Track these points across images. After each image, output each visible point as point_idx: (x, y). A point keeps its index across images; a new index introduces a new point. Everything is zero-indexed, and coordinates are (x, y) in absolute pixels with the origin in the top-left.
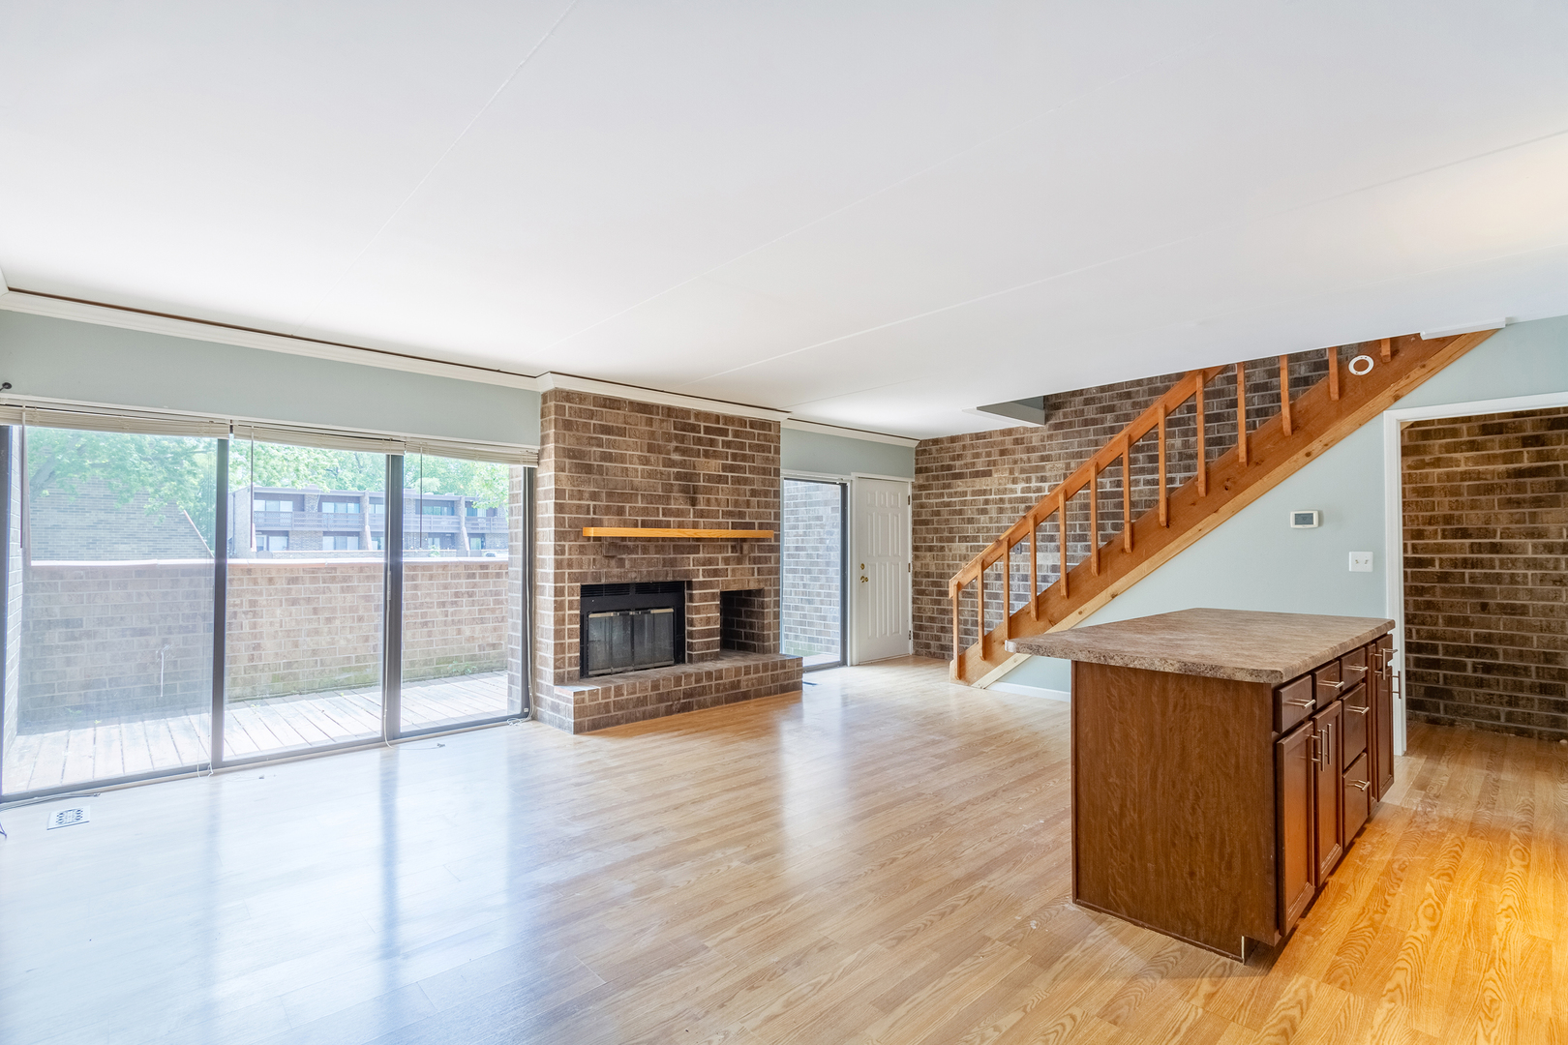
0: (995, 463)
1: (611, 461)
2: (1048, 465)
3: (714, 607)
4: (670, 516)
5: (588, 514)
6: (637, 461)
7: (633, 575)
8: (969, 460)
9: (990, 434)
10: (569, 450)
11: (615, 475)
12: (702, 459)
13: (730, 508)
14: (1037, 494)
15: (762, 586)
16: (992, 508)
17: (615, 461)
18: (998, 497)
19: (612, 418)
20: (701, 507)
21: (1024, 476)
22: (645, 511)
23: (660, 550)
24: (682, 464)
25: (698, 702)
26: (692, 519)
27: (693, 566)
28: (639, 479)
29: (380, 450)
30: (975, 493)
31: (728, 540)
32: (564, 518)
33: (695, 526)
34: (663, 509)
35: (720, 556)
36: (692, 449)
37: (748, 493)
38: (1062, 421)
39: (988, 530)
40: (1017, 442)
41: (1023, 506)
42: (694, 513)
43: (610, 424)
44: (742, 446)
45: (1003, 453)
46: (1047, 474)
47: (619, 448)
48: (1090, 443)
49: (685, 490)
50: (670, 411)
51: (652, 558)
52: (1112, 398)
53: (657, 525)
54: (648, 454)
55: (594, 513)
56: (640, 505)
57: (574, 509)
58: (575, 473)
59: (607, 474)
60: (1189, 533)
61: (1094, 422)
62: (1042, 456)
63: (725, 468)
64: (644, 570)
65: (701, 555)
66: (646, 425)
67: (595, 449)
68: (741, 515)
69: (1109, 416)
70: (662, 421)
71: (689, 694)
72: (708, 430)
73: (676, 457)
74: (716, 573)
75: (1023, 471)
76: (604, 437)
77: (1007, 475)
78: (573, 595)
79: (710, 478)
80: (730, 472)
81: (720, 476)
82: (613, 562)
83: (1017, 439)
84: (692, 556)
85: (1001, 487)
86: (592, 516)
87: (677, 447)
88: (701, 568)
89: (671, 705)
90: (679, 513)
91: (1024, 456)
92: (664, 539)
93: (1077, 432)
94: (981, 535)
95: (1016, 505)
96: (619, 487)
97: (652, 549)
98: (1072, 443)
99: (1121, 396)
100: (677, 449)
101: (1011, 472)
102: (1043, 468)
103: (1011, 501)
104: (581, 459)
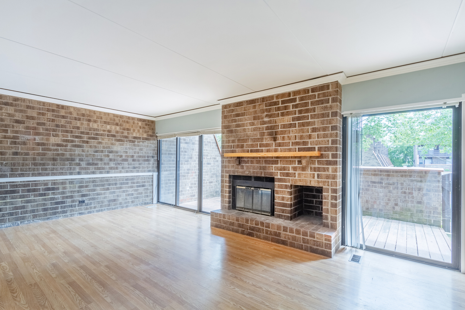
1: (239, 127)
3: (286, 192)
4: (263, 147)
5: (231, 148)
6: (249, 125)
7: (247, 173)
10: (226, 126)
11: (241, 132)
12: (280, 117)
13: (297, 140)
15: (321, 185)
17: (241, 127)
19: (239, 110)
20: (279, 141)
22: (252, 146)
23: (258, 162)
24: (270, 122)
26: (274, 148)
27: (274, 170)
28: (250, 132)
31: (295, 157)
32: (224, 150)
33: (276, 151)
34: (260, 144)
35: (290, 166)
36: (275, 114)
37: (310, 131)
42: (275, 145)
43: (239, 112)
44: (306, 104)
47: (242, 121)
49: (270, 134)
50: (263, 99)
51: (255, 166)
53: (257, 151)
54: (253, 121)
55: (233, 148)
56: (250, 143)
57: (227, 147)
58: (227, 134)
59: (238, 133)
63: (294, 119)
64: (252, 170)
65: (279, 165)
66: (253, 109)
67: (234, 123)
68: (305, 143)
70: (260, 105)
72: (283, 102)
73: (266, 119)
74: (288, 175)
76: (237, 118)
78: (226, 178)
79: (284, 126)
80: (297, 120)
81: (291, 124)
82: (239, 167)
84: (274, 166)
86: (232, 149)
87: (267, 115)
88: (279, 172)
90: (267, 145)
92: (260, 157)
96: (242, 137)
97: (255, 162)
100: (267, 116)
104: (229, 128)
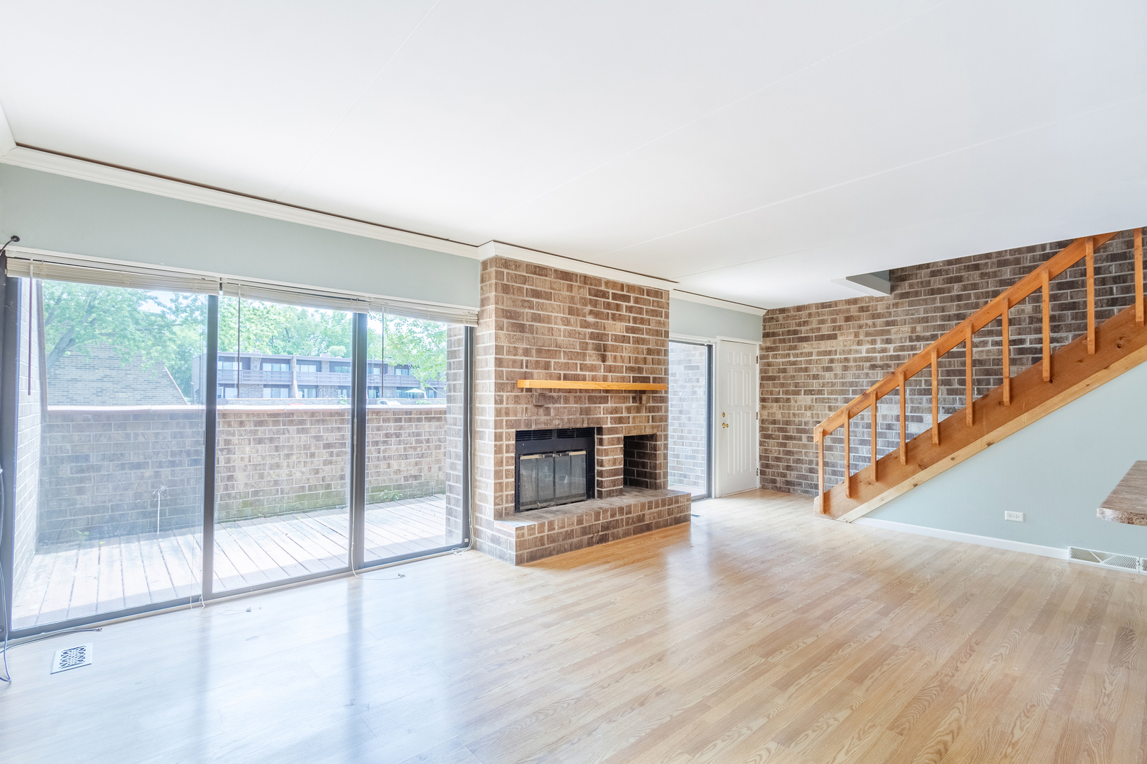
0: (840, 328)
1: (539, 322)
2: (893, 329)
3: (619, 450)
4: (586, 371)
5: (522, 368)
6: (561, 322)
7: (557, 422)
8: (815, 326)
9: (836, 303)
10: (507, 311)
11: (543, 334)
12: (611, 322)
13: (631, 365)
14: (882, 354)
15: (655, 431)
16: (838, 367)
17: (543, 322)
18: (843, 357)
19: (541, 284)
20: (609, 363)
21: (870, 338)
22: (567, 366)
23: (578, 399)
24: (596, 325)
25: (613, 533)
26: (602, 374)
27: (603, 415)
28: (562, 338)
29: (349, 309)
30: (819, 354)
31: (630, 392)
32: (502, 371)
33: (605, 379)
34: (581, 364)
35: (624, 406)
36: (603, 313)
37: (645, 352)
38: (907, 291)
39: (833, 384)
40: (862, 309)
41: (868, 364)
42: (604, 368)
43: (539, 289)
44: (640, 311)
45: (848, 319)
46: (892, 337)
47: (546, 310)
48: (936, 310)
49: (597, 348)
50: (586, 279)
51: (572, 408)
52: (959, 270)
53: (576, 378)
54: (569, 316)
55: (527, 367)
56: (562, 360)
57: (510, 363)
58: (512, 331)
59: (536, 333)
60: (1075, 388)
61: (940, 291)
62: (887, 321)
63: (628, 329)
64: (565, 417)
65: (609, 405)
66: (568, 291)
67: (527, 310)
68: (640, 370)
69: (956, 286)
70: (580, 287)
71: (606, 527)
72: (615, 297)
73: (590, 319)
74: (620, 420)
75: (867, 334)
76: (535, 300)
77: (852, 337)
78: (509, 440)
79: (616, 338)
80: (632, 333)
81: (624, 336)
82: (541, 411)
83: (862, 307)
84: (602, 406)
85: (846, 348)
86: (524, 370)
87: (591, 310)
88: (609, 416)
89: (592, 537)
90: (593, 368)
91: (870, 322)
92: (581, 391)
93: (923, 300)
94: (825, 389)
95: (861, 364)
96: (546, 344)
97: (572, 399)
98: (917, 311)
99: (968, 268)
100: (591, 312)
101: (856, 335)
102: (888, 332)
103: (855, 360)
104: (516, 320)
